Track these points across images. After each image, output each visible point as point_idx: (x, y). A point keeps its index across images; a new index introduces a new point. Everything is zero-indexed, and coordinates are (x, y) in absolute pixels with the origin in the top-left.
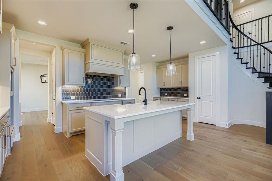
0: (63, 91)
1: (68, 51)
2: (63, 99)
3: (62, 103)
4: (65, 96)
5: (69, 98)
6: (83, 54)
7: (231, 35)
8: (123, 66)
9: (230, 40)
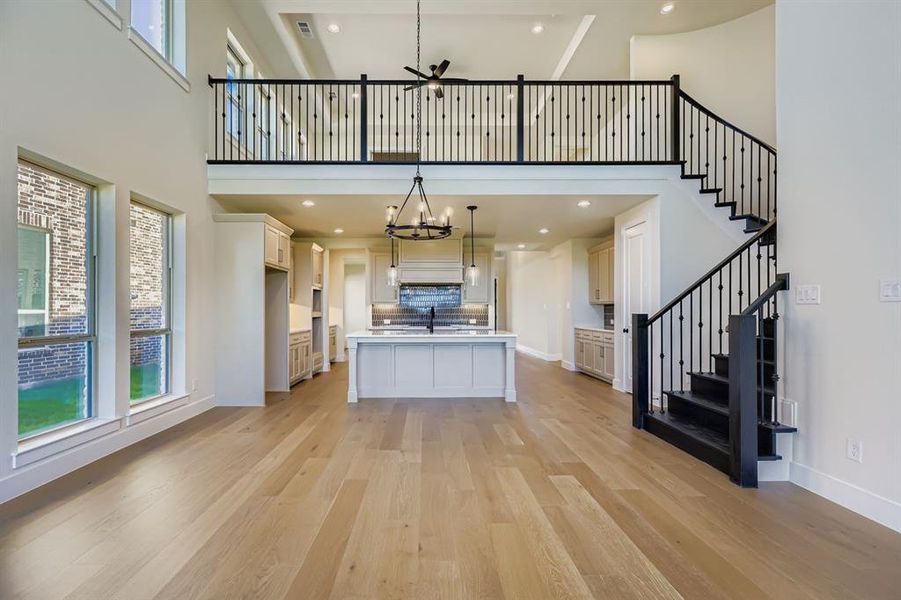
0: (373, 311)
2: (374, 324)
4: (376, 321)
5: (382, 324)
7: (683, 164)
8: (461, 265)
9: (684, 177)
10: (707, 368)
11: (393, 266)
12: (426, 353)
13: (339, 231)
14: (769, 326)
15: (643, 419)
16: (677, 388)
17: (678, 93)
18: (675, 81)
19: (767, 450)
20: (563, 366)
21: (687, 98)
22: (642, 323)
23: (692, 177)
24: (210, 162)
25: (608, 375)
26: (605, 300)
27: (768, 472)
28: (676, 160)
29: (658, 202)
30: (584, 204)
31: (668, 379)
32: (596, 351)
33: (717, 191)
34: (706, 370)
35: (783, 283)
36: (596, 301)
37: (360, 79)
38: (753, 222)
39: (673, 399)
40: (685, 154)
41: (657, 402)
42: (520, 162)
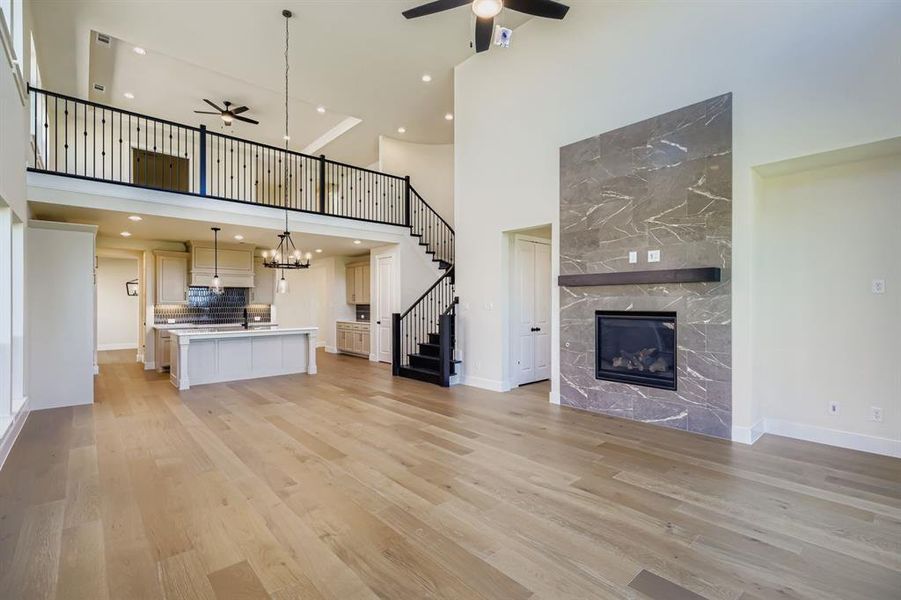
0: (156, 312)
1: (162, 258)
2: (156, 323)
3: (155, 329)
4: (159, 320)
5: (166, 323)
6: (185, 260)
7: (411, 227)
8: (252, 273)
9: (412, 235)
10: (426, 341)
11: (216, 276)
12: (247, 345)
13: (126, 234)
14: (452, 318)
15: (398, 371)
16: (413, 353)
17: (408, 187)
18: (407, 179)
19: (452, 372)
20: (326, 350)
21: (413, 190)
22: (397, 318)
23: (414, 235)
24: (29, 170)
25: (365, 352)
26: (359, 301)
27: (454, 381)
28: (408, 225)
29: (399, 248)
30: (357, 242)
31: (410, 348)
32: (356, 337)
33: (426, 245)
34: (425, 342)
35: (457, 301)
36: (351, 302)
37: (199, 127)
38: (444, 265)
39: (412, 358)
40: (412, 222)
41: (405, 361)
42: (322, 213)
